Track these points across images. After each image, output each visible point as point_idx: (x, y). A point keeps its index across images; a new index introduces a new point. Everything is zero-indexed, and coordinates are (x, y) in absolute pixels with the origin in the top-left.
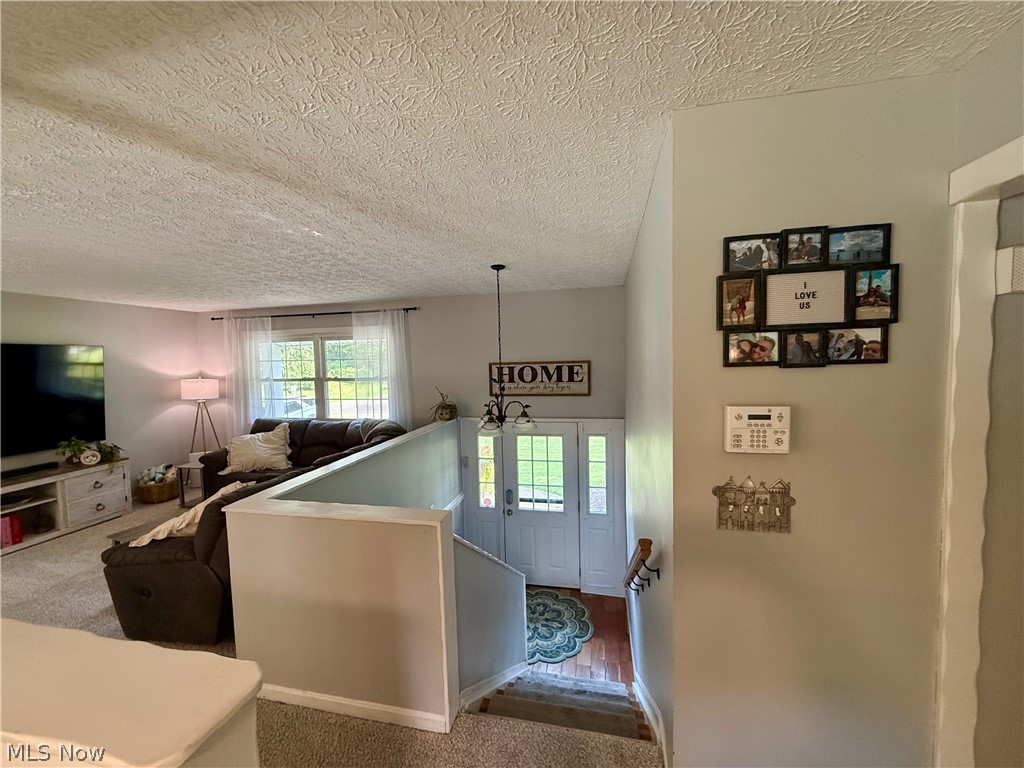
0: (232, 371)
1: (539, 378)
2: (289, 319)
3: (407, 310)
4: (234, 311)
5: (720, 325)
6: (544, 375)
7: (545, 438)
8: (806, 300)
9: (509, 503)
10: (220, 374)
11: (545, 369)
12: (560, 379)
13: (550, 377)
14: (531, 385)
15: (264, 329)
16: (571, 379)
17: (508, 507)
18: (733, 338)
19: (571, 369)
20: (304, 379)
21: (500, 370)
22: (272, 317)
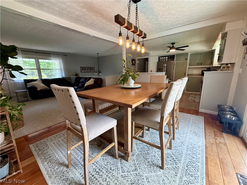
3: (65, 55)
11: (89, 68)
12: (91, 70)
13: (89, 69)
14: (87, 71)
16: (92, 70)
19: (92, 68)
21: (82, 68)
22: (21, 50)
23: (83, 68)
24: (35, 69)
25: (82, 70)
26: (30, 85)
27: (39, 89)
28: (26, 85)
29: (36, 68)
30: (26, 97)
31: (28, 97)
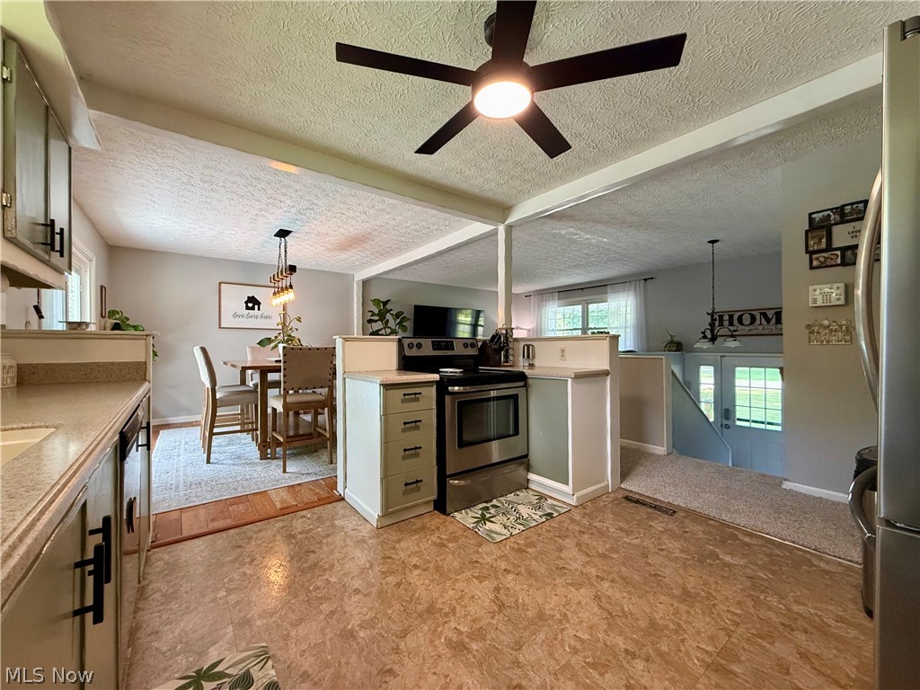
0: (534, 325)
1: (758, 322)
2: (567, 293)
3: (646, 280)
4: (537, 291)
5: (807, 251)
6: (763, 320)
7: (763, 369)
8: (855, 234)
9: (727, 418)
10: (528, 328)
11: (765, 315)
13: (768, 321)
14: (751, 327)
15: (553, 300)
17: (725, 422)
18: (814, 256)
20: (575, 329)
22: (558, 292)
23: (726, 318)
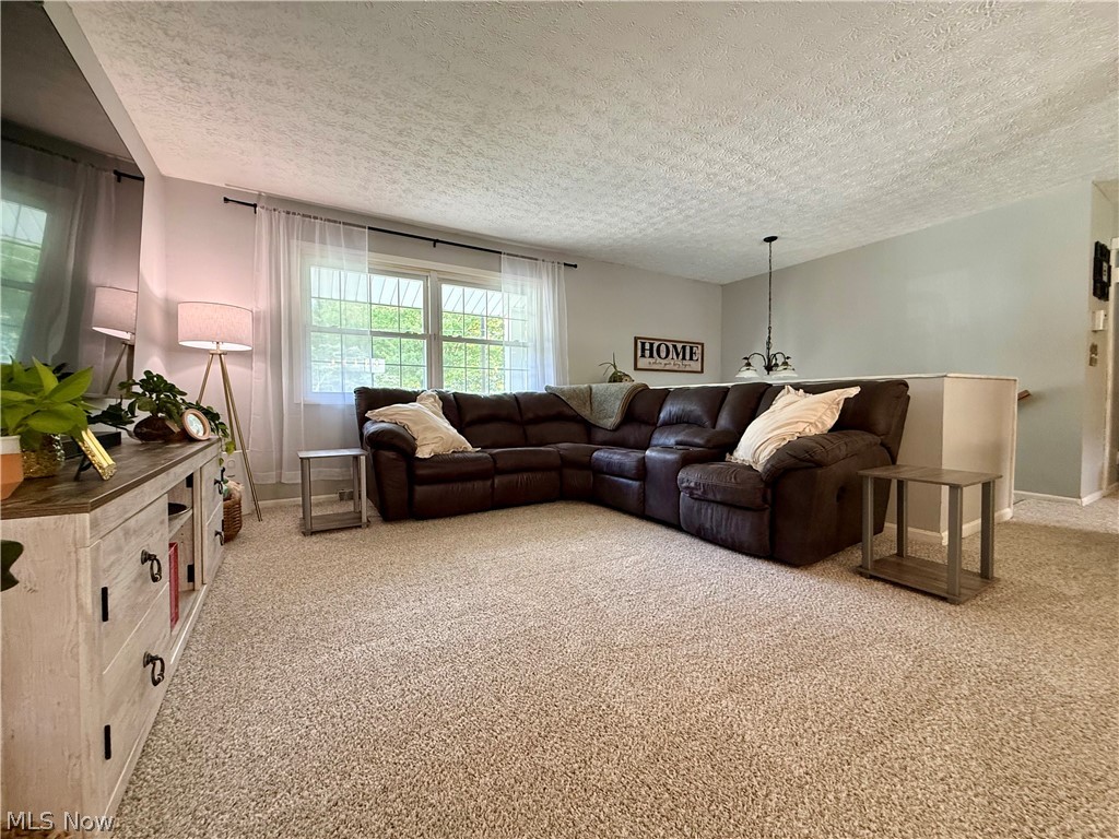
1: (670, 356)
3: (566, 266)
6: (674, 353)
11: (675, 347)
12: (684, 358)
14: (665, 362)
16: (691, 359)
19: (691, 348)
20: (406, 335)
21: (643, 344)
22: (369, 228)
23: (647, 346)
24: (415, 336)
25: (643, 356)
26: (382, 419)
27: (423, 453)
28: (363, 420)
29: (421, 331)
30: (351, 497)
31: (360, 498)
